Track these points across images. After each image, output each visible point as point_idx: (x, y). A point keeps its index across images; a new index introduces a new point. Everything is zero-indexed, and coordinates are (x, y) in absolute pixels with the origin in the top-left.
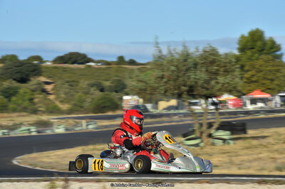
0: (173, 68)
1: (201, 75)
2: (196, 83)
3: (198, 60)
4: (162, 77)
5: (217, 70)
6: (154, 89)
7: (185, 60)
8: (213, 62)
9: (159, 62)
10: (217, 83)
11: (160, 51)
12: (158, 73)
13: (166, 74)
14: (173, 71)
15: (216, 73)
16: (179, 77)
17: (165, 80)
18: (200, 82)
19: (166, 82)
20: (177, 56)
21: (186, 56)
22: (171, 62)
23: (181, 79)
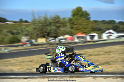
0: (40, 25)
1: (53, 28)
2: (50, 31)
3: (51, 21)
4: (35, 29)
5: (60, 25)
6: (32, 34)
7: (46, 21)
8: (58, 22)
9: (34, 22)
10: (60, 31)
11: (34, 17)
12: (34, 27)
13: (38, 27)
14: (40, 26)
15: (59, 27)
16: (43, 28)
17: (37, 30)
18: (53, 31)
19: (37, 31)
20: (42, 19)
21: (46, 19)
22: (39, 22)
23: (44, 29)
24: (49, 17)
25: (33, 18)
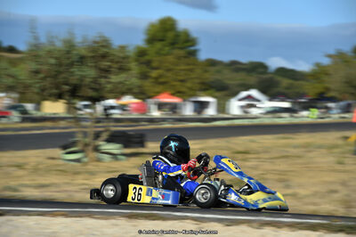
0: (53, 61)
1: (89, 73)
2: (82, 80)
3: (84, 52)
4: (37, 72)
5: (110, 67)
6: (27, 87)
7: (68, 52)
8: (104, 56)
9: (35, 53)
10: (110, 83)
11: (36, 38)
12: (33, 66)
13: (45, 68)
14: (52, 65)
15: (107, 71)
16: (60, 73)
17: (41, 76)
18: (88, 80)
19: (42, 79)
20: (59, 44)
21: (70, 46)
22: (50, 53)
23: (64, 75)
24: (78, 40)
25: (33, 41)
